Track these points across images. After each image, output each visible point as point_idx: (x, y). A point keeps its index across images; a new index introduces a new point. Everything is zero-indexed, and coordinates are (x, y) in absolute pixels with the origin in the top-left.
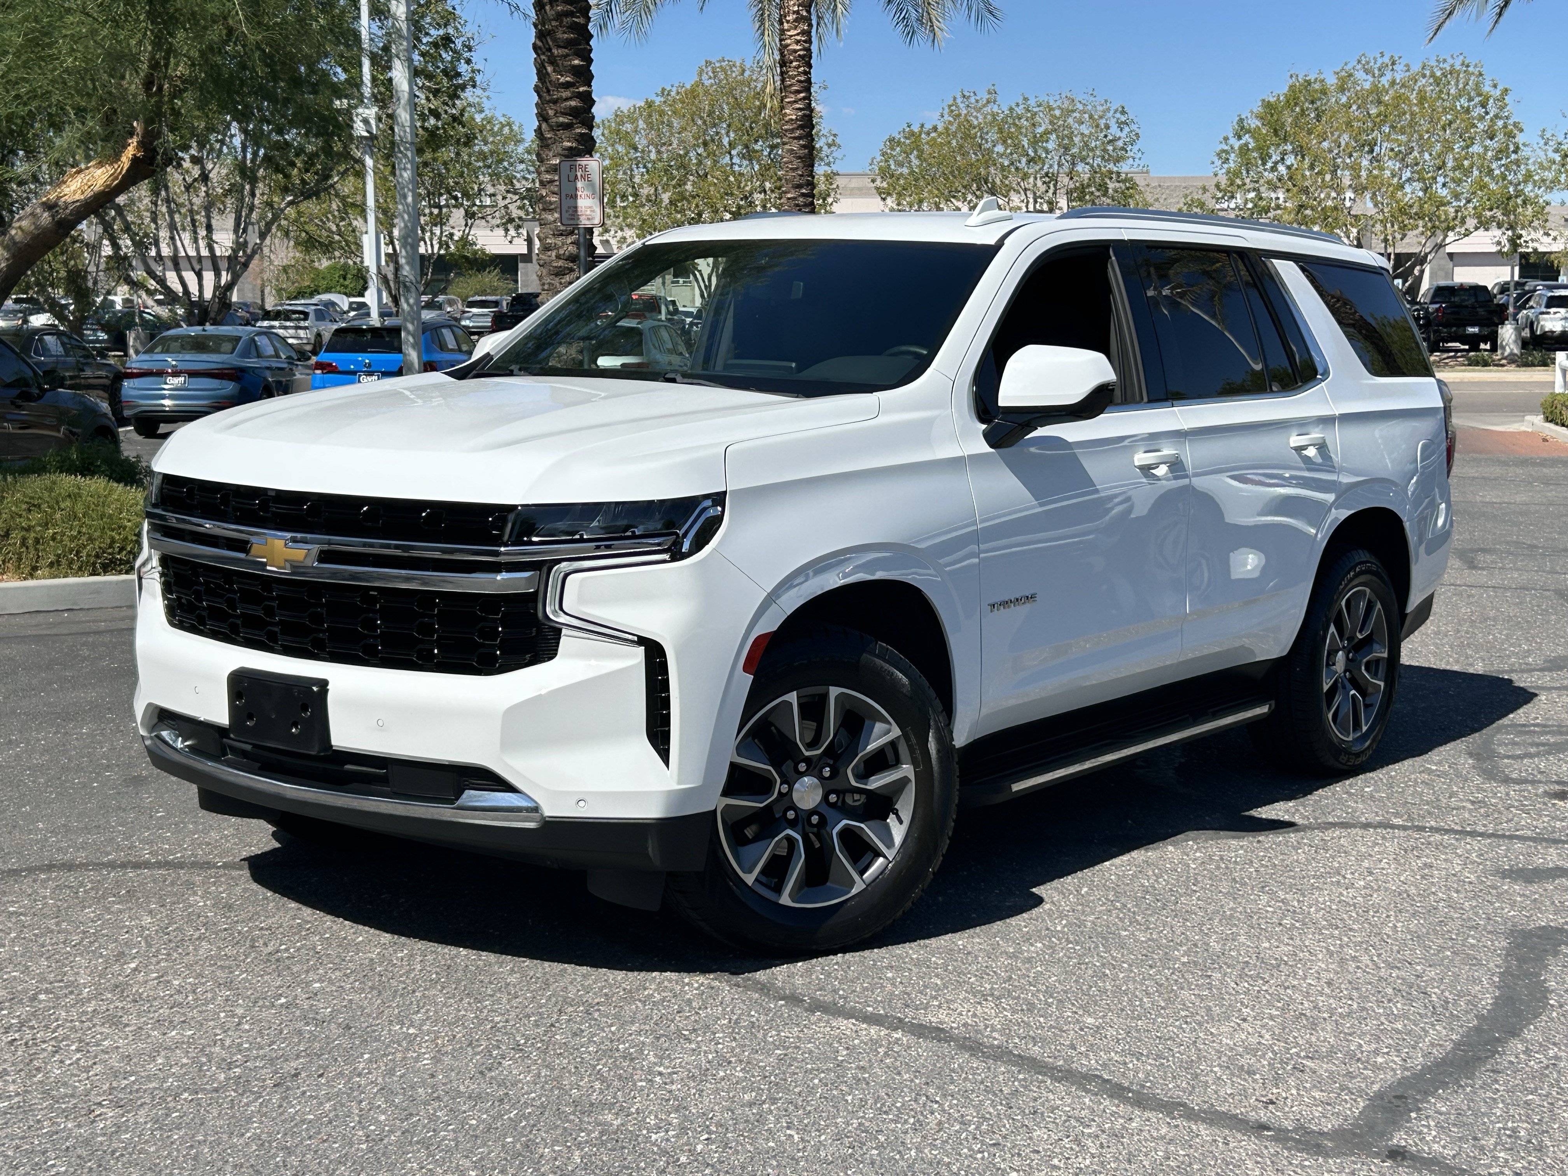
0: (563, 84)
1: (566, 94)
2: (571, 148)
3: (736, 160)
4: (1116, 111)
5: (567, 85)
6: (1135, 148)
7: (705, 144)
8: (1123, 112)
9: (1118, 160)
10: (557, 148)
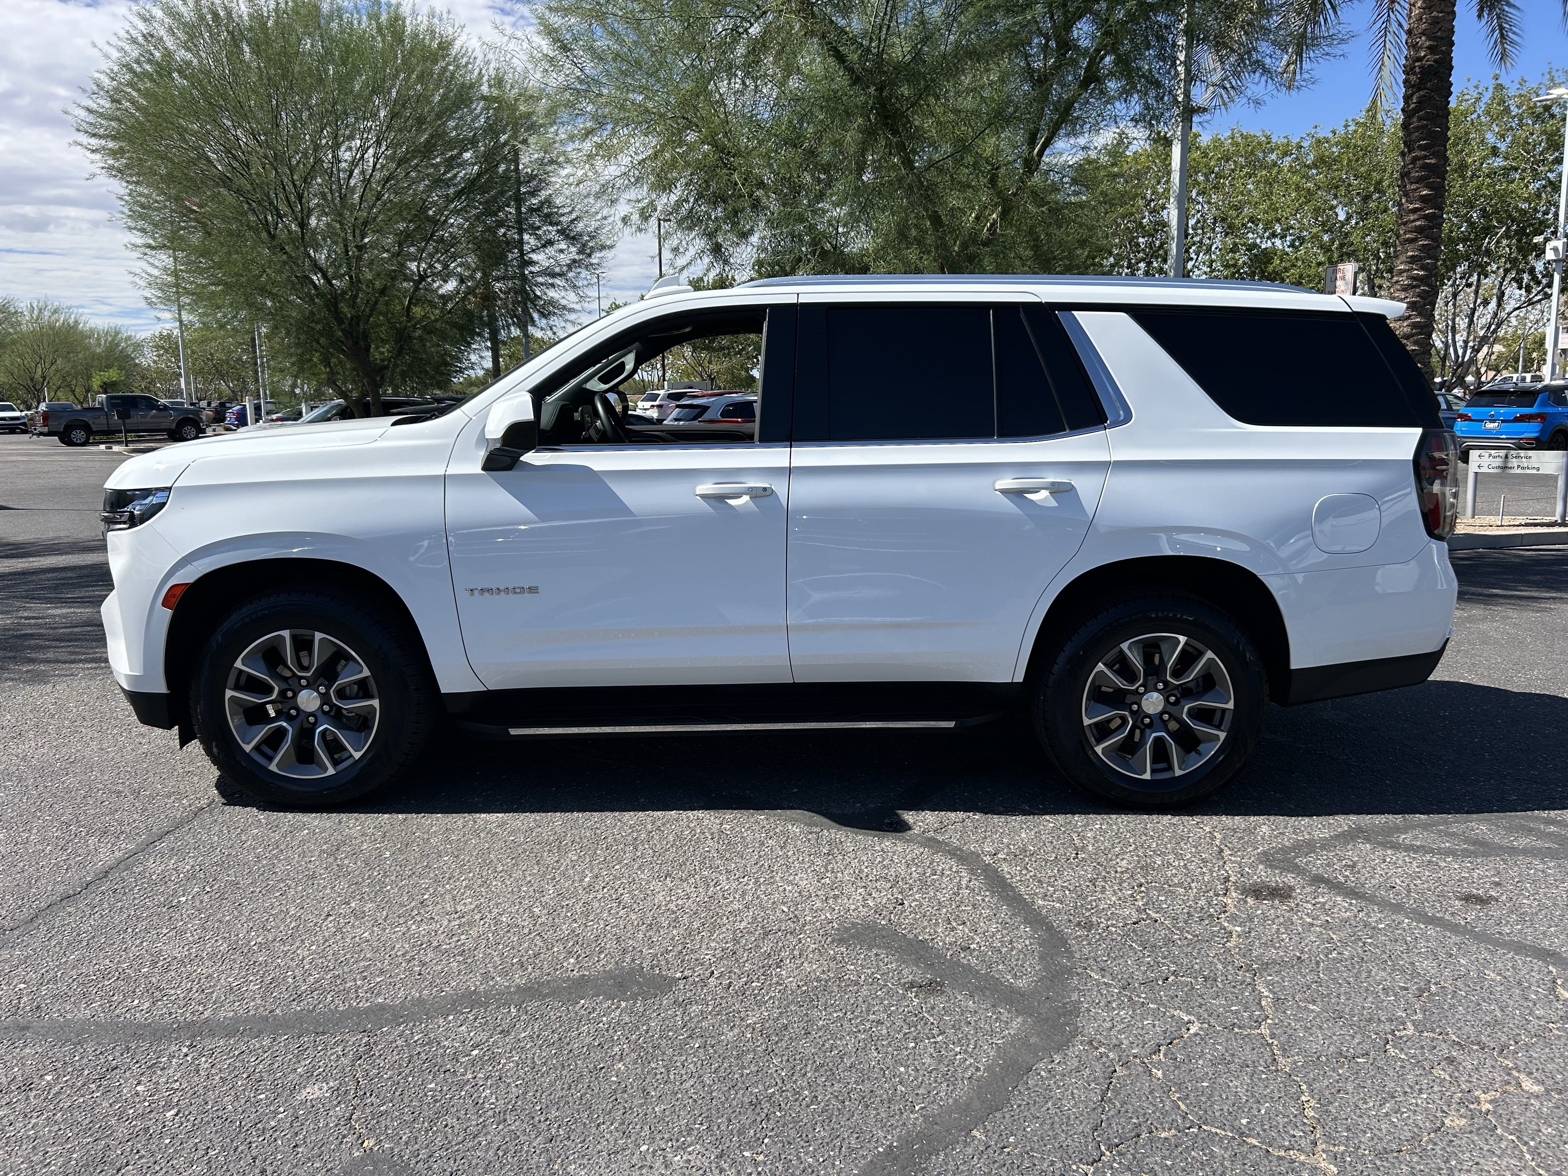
0: (1411, 210)
2: (1412, 256)
5: (1414, 211)
10: (1403, 258)
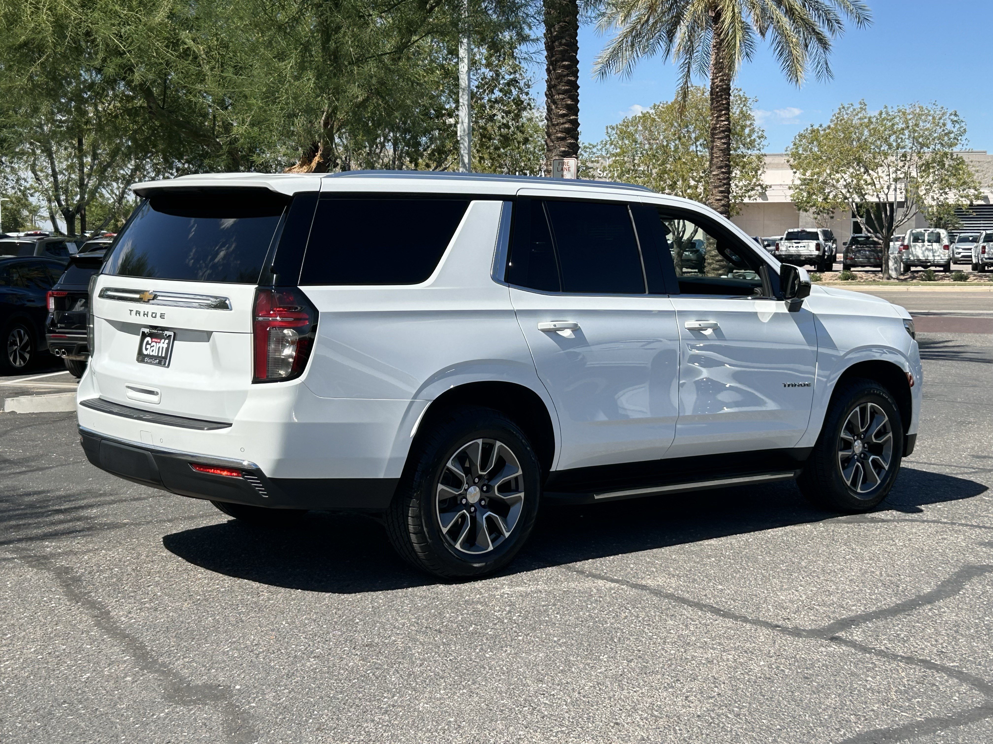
0: (561, 115)
1: (562, 121)
2: (564, 151)
3: (699, 148)
4: (951, 114)
5: (563, 116)
6: (964, 138)
7: (680, 138)
8: (956, 115)
9: (950, 146)
10: (557, 151)
